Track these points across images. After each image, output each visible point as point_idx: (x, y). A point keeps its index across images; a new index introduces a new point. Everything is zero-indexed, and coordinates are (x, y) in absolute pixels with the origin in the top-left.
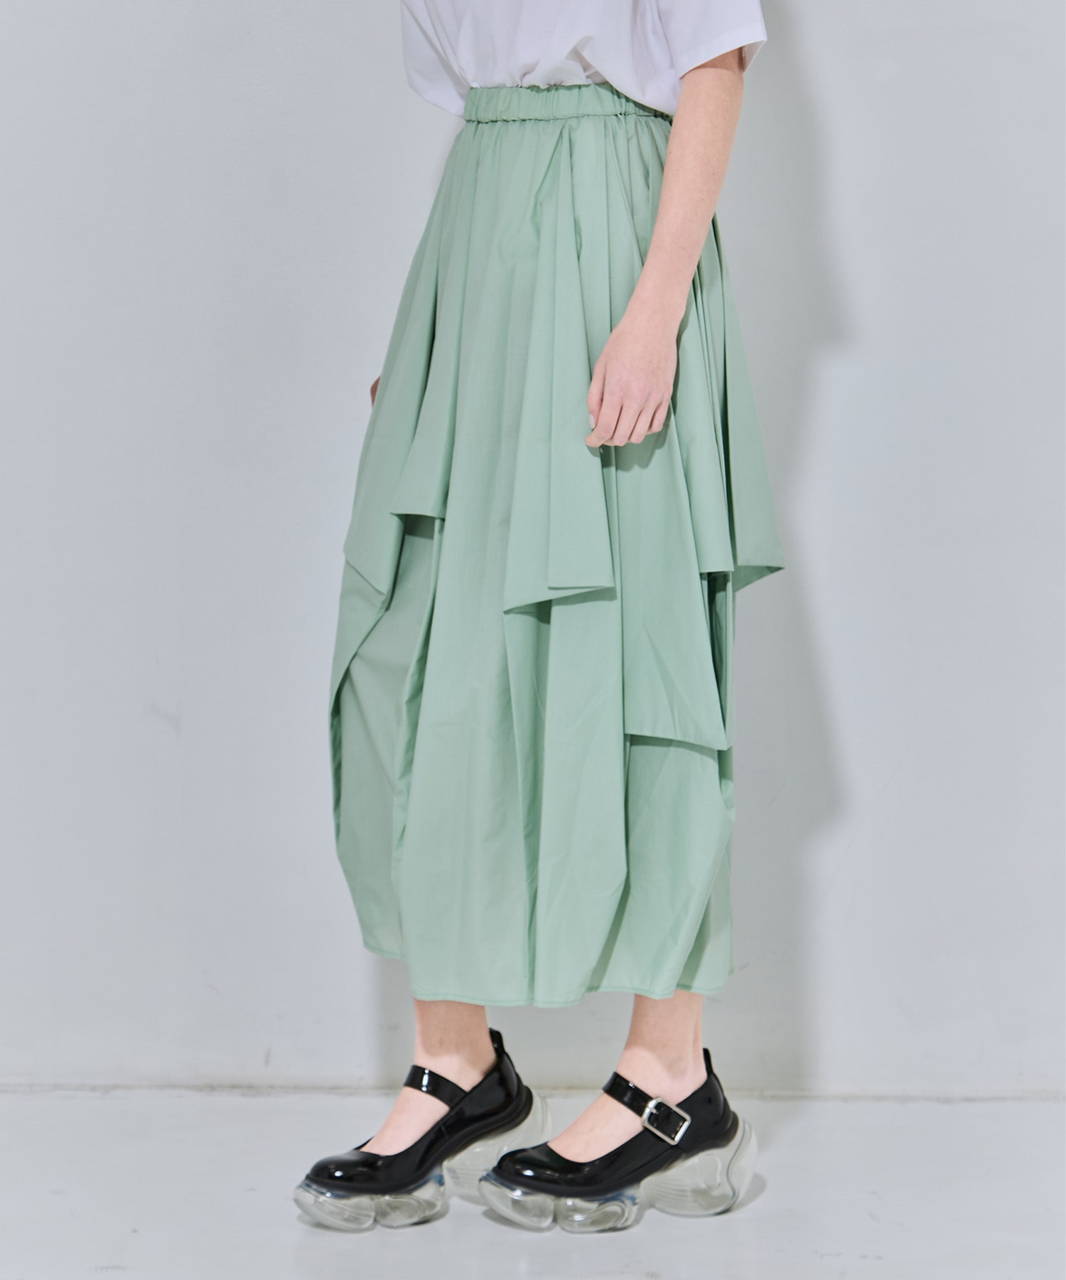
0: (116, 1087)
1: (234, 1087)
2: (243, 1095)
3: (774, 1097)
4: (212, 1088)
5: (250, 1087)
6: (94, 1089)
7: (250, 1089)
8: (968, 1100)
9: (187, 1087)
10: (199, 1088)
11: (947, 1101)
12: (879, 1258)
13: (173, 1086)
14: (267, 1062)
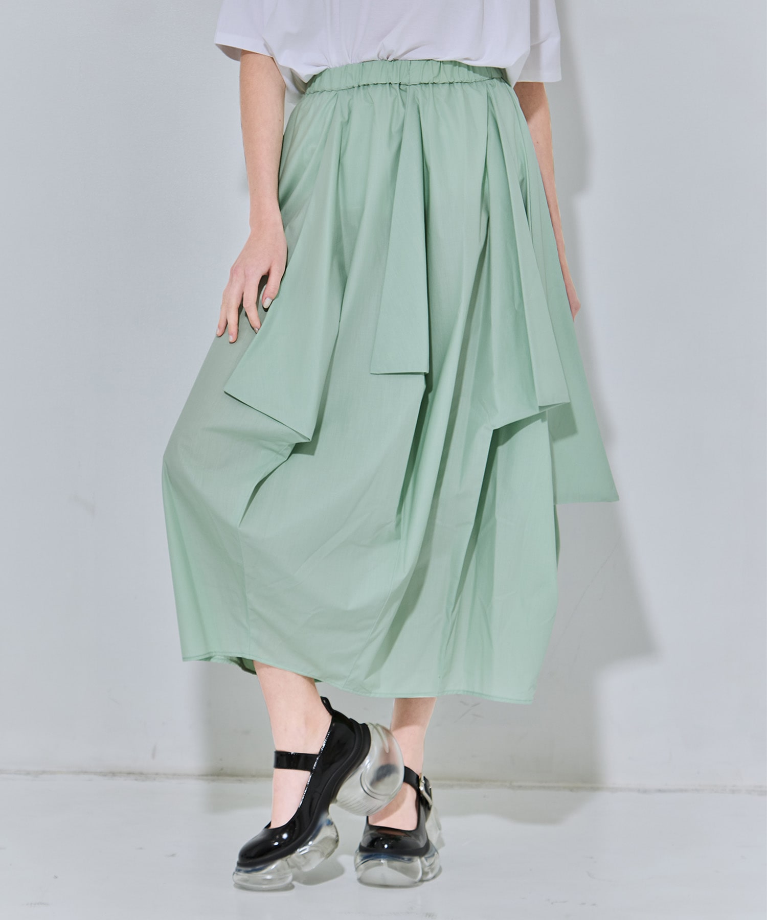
0: (44, 772)
1: (129, 773)
2: (136, 780)
3: (520, 787)
4: (113, 774)
5: (141, 774)
6: (28, 773)
7: (141, 775)
8: (660, 791)
9: (95, 773)
10: (104, 774)
11: (645, 791)
12: (594, 905)
13: (85, 772)
14: (153, 756)
